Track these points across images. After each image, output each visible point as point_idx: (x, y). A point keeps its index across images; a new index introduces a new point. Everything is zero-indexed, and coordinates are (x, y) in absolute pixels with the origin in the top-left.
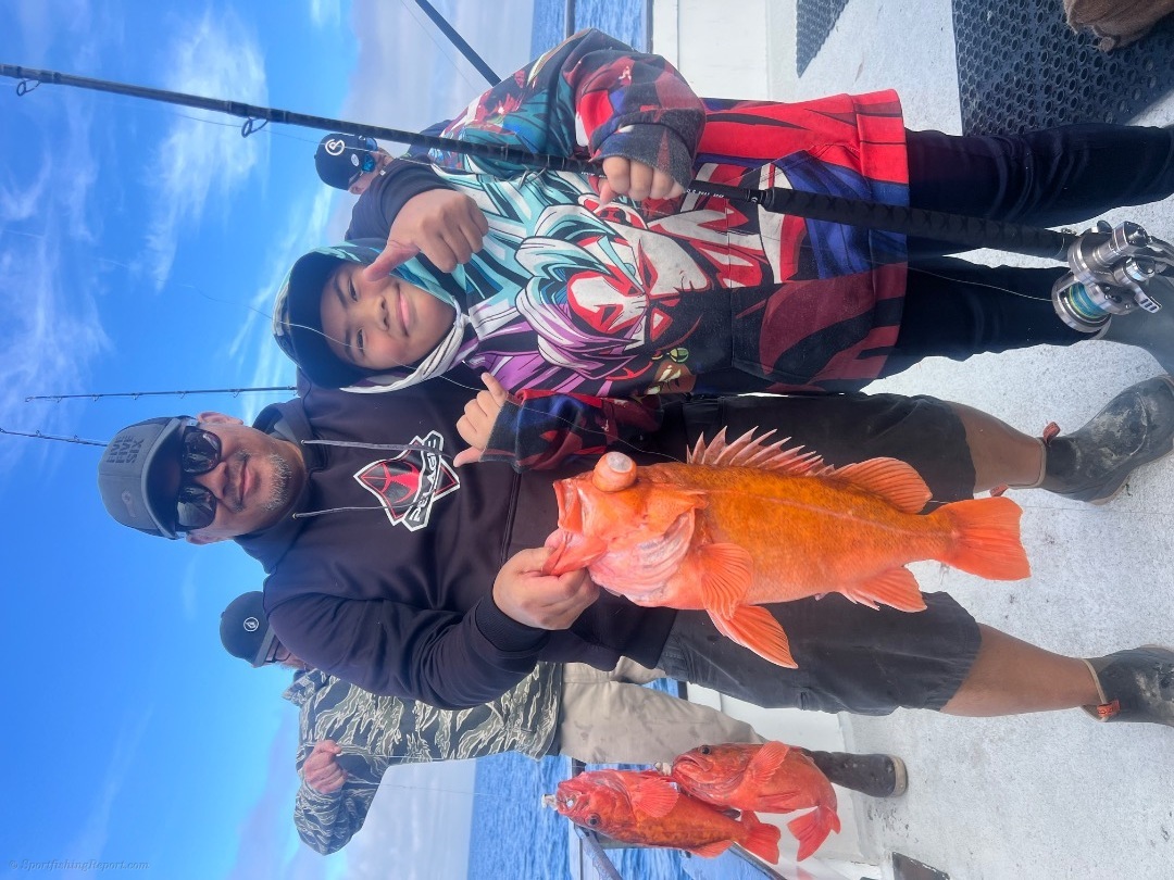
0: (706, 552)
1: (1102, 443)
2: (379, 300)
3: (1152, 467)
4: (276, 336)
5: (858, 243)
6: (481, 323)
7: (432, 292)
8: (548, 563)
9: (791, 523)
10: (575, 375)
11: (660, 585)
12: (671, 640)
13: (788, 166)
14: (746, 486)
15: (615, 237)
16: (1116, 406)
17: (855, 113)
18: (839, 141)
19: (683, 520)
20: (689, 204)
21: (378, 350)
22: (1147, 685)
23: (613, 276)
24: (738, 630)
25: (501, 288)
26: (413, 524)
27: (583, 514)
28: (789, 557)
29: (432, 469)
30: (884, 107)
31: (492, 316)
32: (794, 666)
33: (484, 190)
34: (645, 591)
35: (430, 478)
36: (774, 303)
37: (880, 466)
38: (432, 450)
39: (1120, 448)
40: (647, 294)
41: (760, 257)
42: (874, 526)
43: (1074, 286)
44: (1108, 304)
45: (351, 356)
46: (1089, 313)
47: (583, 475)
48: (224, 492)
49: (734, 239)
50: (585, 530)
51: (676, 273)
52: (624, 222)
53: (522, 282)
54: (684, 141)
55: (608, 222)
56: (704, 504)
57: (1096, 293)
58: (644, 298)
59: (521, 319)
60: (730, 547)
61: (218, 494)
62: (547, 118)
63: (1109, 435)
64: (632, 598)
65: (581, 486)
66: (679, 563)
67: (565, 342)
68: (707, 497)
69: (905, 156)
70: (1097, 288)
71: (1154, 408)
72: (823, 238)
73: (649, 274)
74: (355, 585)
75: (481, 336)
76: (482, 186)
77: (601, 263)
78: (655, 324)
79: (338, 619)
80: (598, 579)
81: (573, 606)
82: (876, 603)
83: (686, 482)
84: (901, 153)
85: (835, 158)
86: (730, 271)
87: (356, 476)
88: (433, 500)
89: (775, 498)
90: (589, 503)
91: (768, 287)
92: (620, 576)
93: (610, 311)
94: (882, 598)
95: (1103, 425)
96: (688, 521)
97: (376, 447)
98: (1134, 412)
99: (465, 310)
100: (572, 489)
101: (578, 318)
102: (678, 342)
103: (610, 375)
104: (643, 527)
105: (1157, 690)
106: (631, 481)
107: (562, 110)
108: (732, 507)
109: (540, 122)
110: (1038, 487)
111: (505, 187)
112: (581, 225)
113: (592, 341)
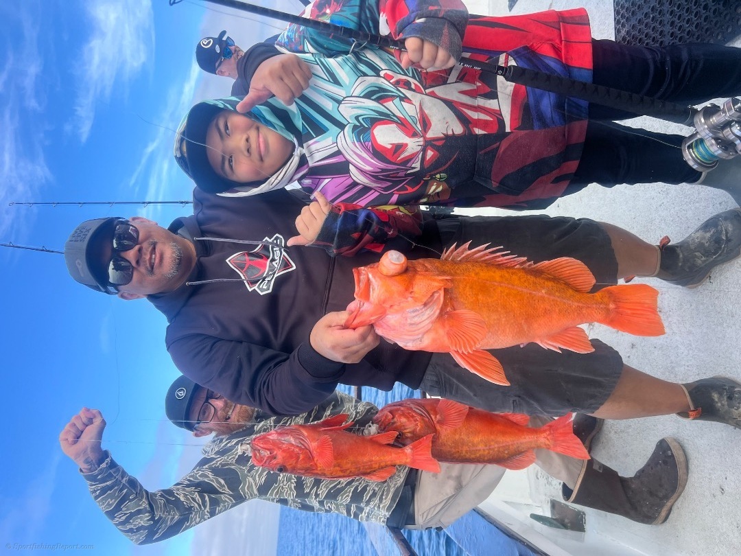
0: (451, 316)
1: (696, 250)
2: (245, 137)
3: (726, 265)
4: (176, 157)
5: (559, 106)
6: (311, 154)
7: (280, 132)
8: (347, 321)
9: (505, 297)
10: (373, 191)
11: (420, 336)
12: (430, 368)
13: (517, 55)
14: (476, 274)
15: (404, 99)
16: (706, 226)
17: (559, 22)
18: (549, 40)
19: (436, 295)
20: (453, 77)
21: (243, 169)
22: (719, 399)
23: (403, 125)
24: (470, 364)
25: (328, 130)
26: (262, 290)
27: (371, 290)
28: (504, 319)
29: (276, 258)
30: (578, 19)
31: (319, 149)
32: (507, 384)
33: (318, 64)
34: (410, 340)
35: (274, 263)
36: (504, 145)
37: (563, 263)
38: (277, 245)
39: (707, 253)
40: (424, 136)
41: (497, 114)
42: (559, 300)
43: (696, 141)
44: (720, 152)
45: (225, 173)
46: (706, 159)
47: (372, 265)
48: (138, 262)
49: (481, 102)
50: (371, 298)
51: (443, 124)
52: (410, 89)
53: (341, 126)
54: (458, 31)
55: (399, 88)
56: (450, 285)
57: (712, 145)
58: (422, 139)
59: (338, 153)
60: (466, 313)
61: (134, 263)
62: (359, 16)
63: (701, 245)
64: (401, 344)
65: (371, 272)
66: (433, 322)
67: (368, 168)
68: (452, 281)
69: (591, 51)
70: (713, 142)
71: (730, 228)
72: (538, 102)
73: (426, 123)
74: (225, 329)
75: (311, 164)
76: (316, 61)
77: (394, 115)
78: (428, 158)
79: (213, 352)
80: (379, 332)
81: (363, 348)
82: (560, 349)
83: (438, 271)
84: (589, 49)
85: (547, 52)
86: (478, 123)
87: (227, 261)
88: (276, 276)
89: (496, 281)
90: (375, 283)
91: (502, 135)
92: (394, 330)
93: (399, 148)
94: (564, 345)
95: (697, 238)
96: (439, 296)
97: (241, 242)
98: (717, 231)
99: (301, 145)
100: (365, 273)
101: (377, 152)
102: (440, 169)
103: (397, 190)
104: (410, 299)
105: (725, 402)
106: (404, 269)
107: (369, 10)
108: (468, 287)
109: (355, 19)
110: (655, 276)
111: (331, 62)
112: (382, 90)
113: (385, 167)
